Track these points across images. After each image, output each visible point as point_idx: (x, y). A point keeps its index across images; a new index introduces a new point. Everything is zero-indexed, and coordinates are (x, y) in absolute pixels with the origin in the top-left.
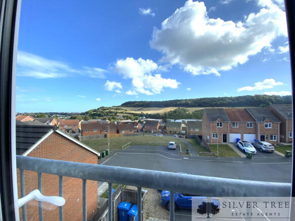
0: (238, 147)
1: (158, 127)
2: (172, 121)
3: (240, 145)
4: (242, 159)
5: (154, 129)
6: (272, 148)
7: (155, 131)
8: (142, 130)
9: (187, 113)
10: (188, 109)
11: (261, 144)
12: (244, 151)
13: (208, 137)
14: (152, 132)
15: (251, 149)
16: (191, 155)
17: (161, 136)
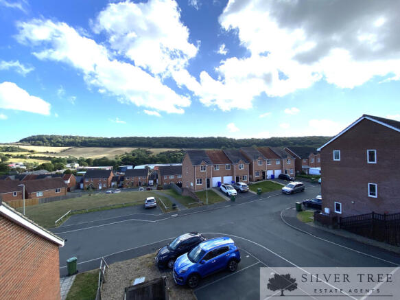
0: (221, 190)
1: (110, 178)
2: (130, 167)
3: (223, 189)
4: (227, 203)
5: (103, 183)
6: (247, 188)
7: (105, 186)
8: (78, 187)
9: (151, 155)
10: (151, 150)
11: (239, 185)
12: (227, 194)
13: (192, 184)
14: (100, 188)
15: (233, 192)
16: (179, 210)
17: (118, 192)
